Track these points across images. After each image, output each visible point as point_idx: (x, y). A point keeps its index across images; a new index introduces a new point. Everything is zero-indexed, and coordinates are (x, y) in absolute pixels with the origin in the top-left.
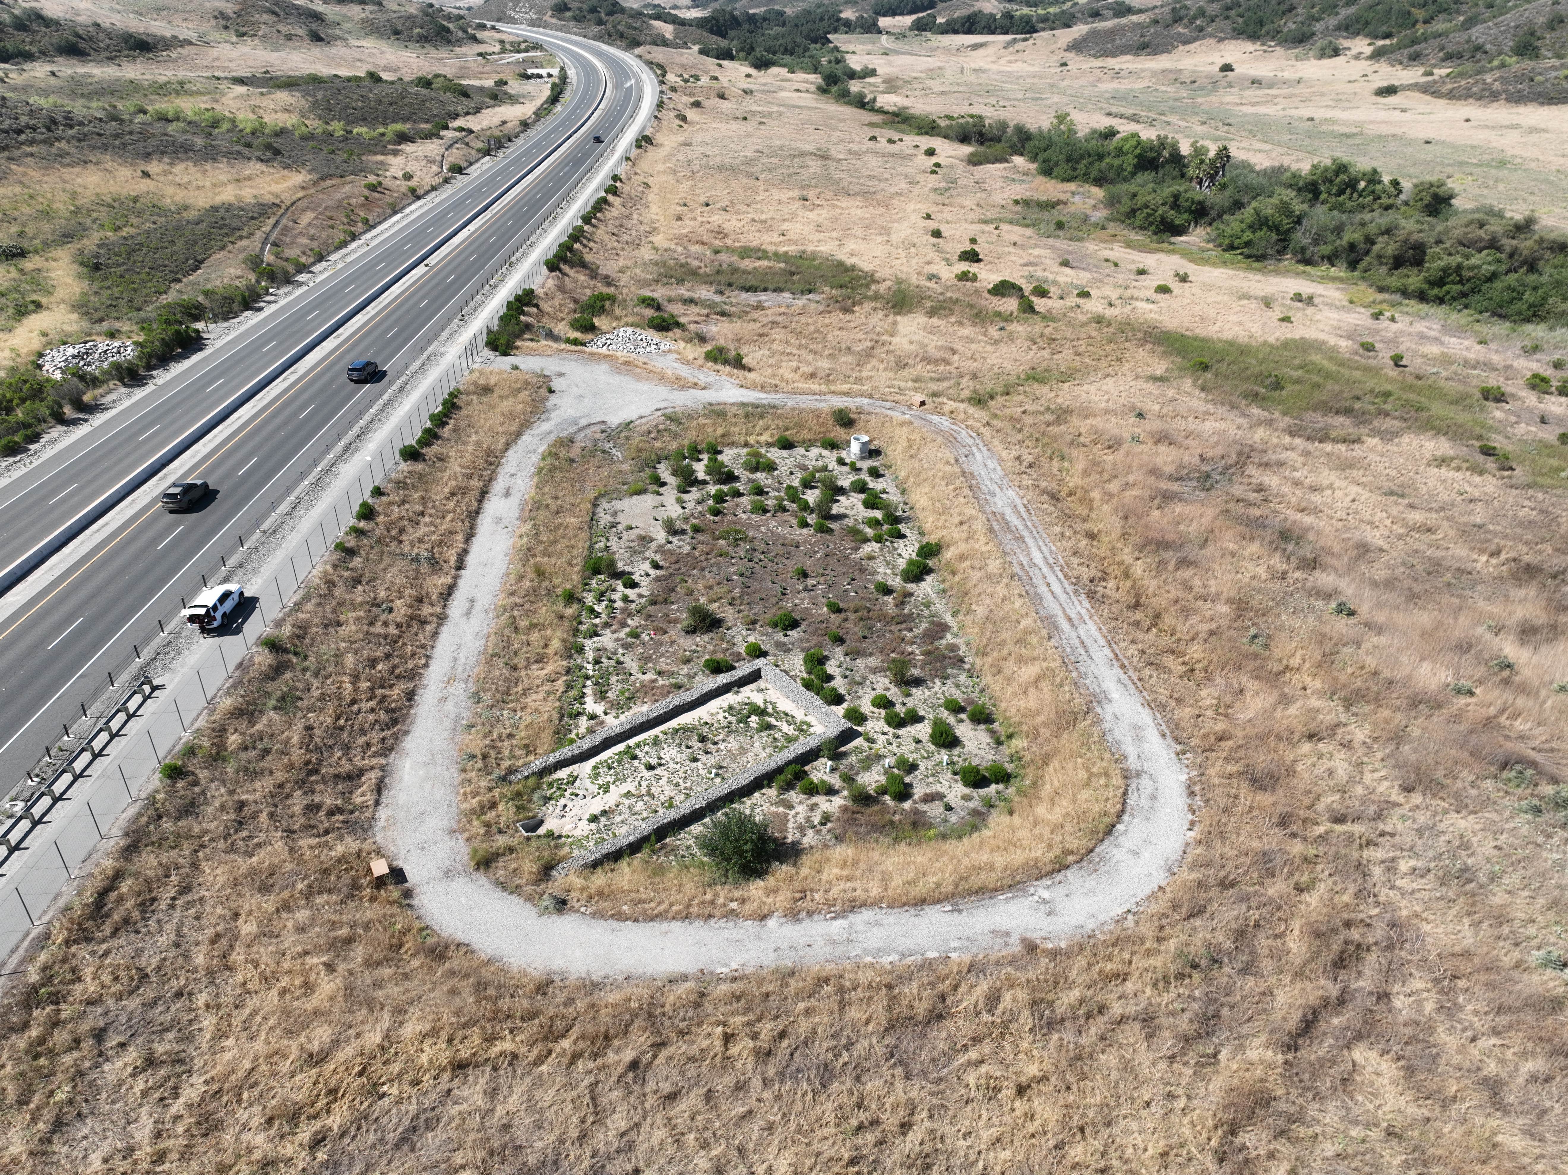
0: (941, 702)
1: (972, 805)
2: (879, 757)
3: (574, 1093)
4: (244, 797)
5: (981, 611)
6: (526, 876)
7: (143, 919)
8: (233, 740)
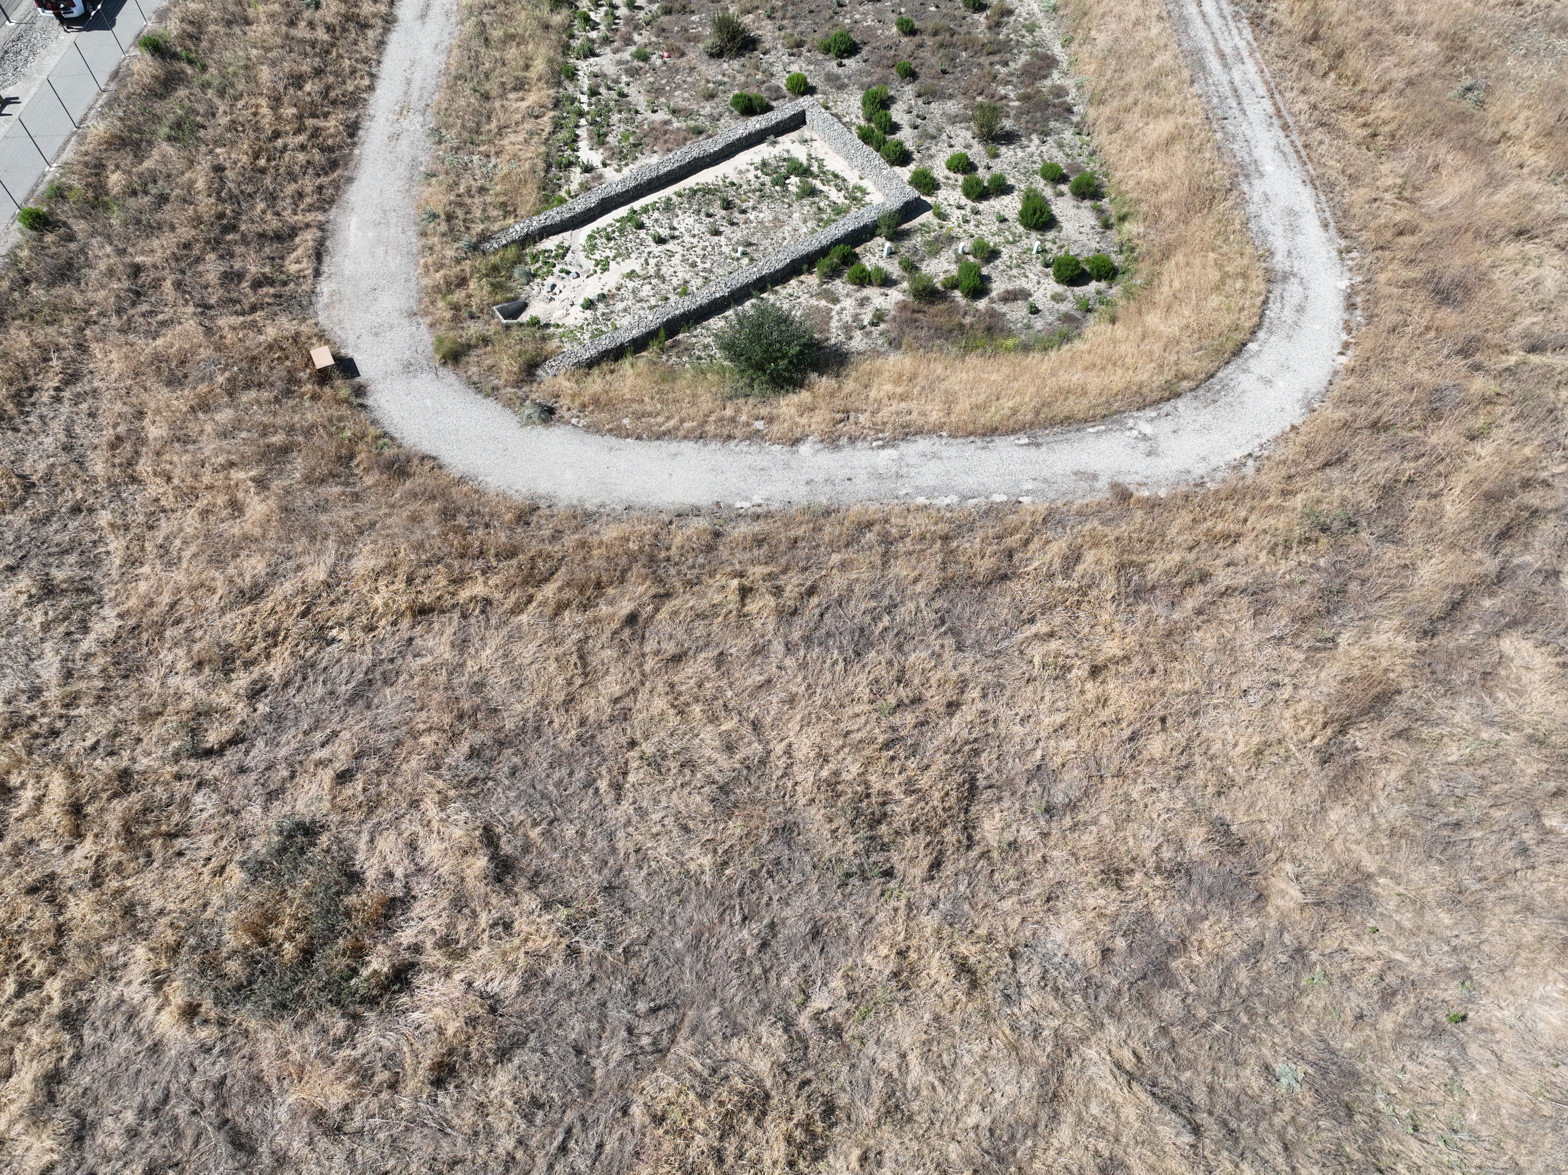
0: (1037, 167)
1: (1064, 307)
2: (952, 239)
3: (560, 650)
4: (139, 259)
5: (1102, 39)
6: (504, 376)
7: (22, 413)
8: (115, 180)
